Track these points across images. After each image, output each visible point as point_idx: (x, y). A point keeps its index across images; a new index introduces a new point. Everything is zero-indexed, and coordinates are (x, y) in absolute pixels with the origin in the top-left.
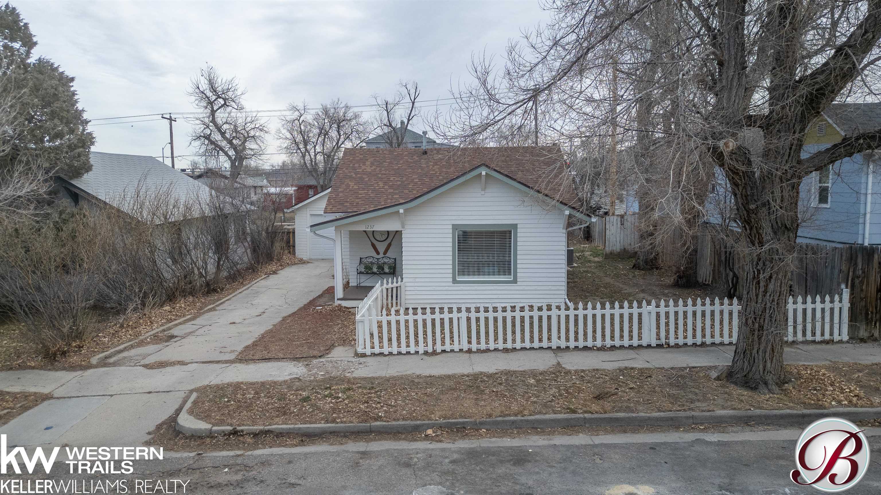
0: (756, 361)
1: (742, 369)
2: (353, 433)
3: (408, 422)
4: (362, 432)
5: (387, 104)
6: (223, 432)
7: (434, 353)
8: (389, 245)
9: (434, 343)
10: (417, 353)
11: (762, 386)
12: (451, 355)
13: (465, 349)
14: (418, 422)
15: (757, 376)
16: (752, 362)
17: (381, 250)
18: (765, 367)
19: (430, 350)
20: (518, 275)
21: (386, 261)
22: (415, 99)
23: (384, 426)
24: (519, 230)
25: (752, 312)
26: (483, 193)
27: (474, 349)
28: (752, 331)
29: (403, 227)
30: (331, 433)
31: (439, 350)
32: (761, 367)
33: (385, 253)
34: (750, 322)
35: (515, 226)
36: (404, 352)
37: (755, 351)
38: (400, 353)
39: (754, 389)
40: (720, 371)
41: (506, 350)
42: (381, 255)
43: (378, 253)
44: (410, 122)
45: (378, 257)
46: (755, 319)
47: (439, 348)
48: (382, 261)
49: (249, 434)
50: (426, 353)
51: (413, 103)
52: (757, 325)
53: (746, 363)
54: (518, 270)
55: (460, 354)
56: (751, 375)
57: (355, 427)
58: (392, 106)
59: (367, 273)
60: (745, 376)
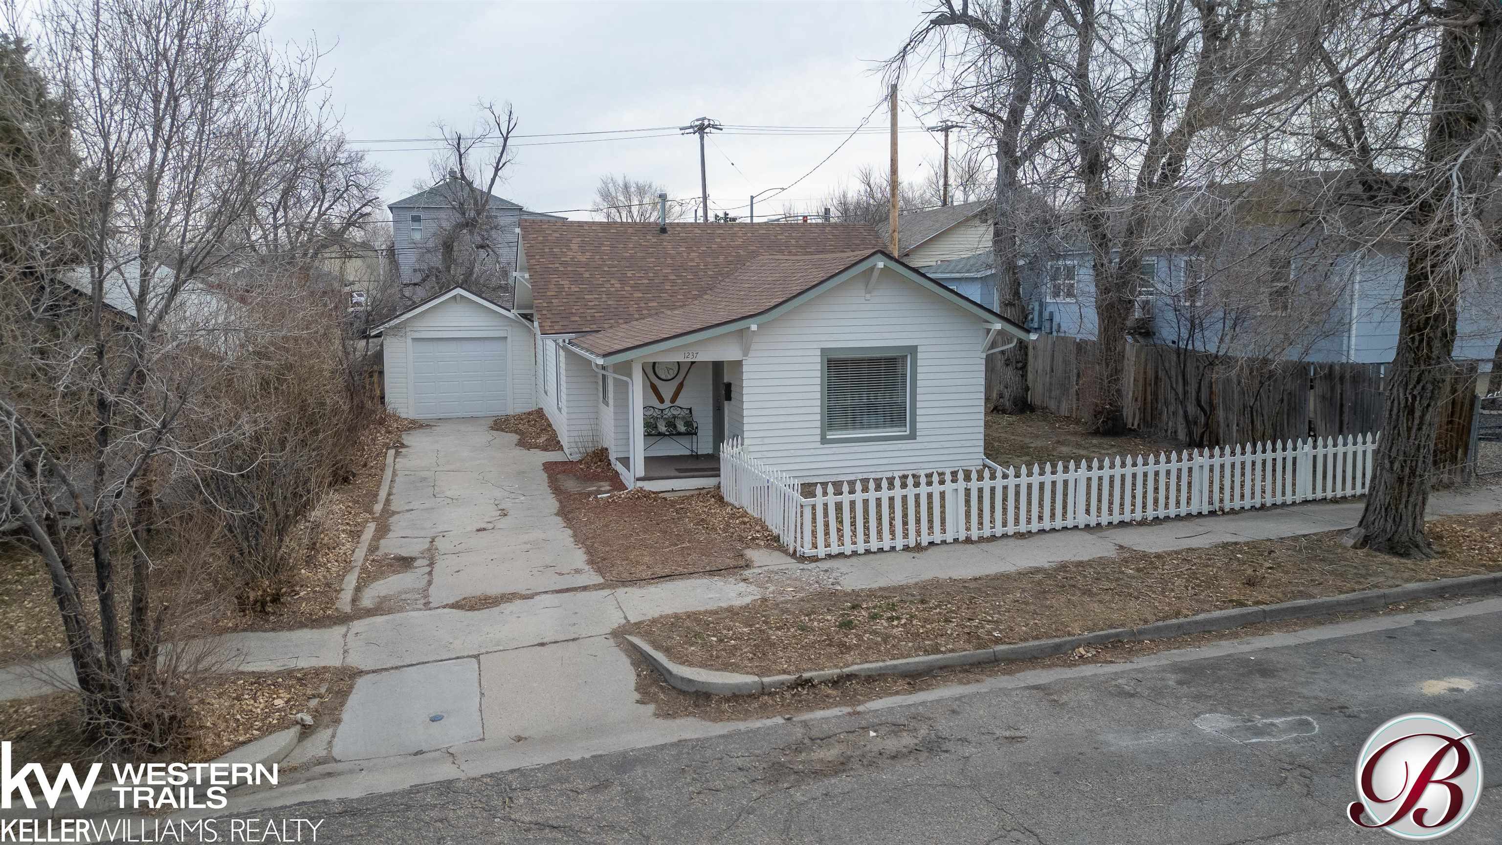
0: (1404, 517)
1: (1384, 531)
2: (972, 665)
3: (1043, 642)
4: (985, 663)
5: (459, 139)
6: (783, 684)
7: (919, 548)
8: (681, 386)
9: (918, 533)
10: (893, 549)
11: (1414, 551)
12: (944, 548)
13: (962, 538)
14: (1057, 640)
15: (1405, 538)
16: (1398, 521)
17: (667, 394)
18: (1414, 525)
19: (912, 544)
20: (919, 425)
21: (675, 413)
22: (508, 133)
23: (1012, 650)
24: (919, 356)
25: (1401, 453)
26: (868, 296)
27: (975, 538)
28: (1400, 480)
29: (746, 354)
30: (941, 668)
31: (925, 543)
32: (1410, 525)
33: (673, 400)
34: (1397, 465)
35: (913, 350)
36: (874, 549)
37: (1402, 506)
38: (868, 552)
39: (1406, 555)
40: (1355, 537)
41: (1019, 536)
42: (667, 404)
43: (662, 401)
44: (500, 173)
45: (662, 406)
46: (1405, 461)
47: (925, 540)
48: (668, 414)
49: (825, 682)
50: (906, 548)
51: (506, 140)
52: (1407, 470)
53: (1390, 521)
54: (918, 419)
55: (957, 546)
56: (1396, 538)
57: (972, 655)
58: (470, 142)
59: (671, 435)
60: (1389, 540)
